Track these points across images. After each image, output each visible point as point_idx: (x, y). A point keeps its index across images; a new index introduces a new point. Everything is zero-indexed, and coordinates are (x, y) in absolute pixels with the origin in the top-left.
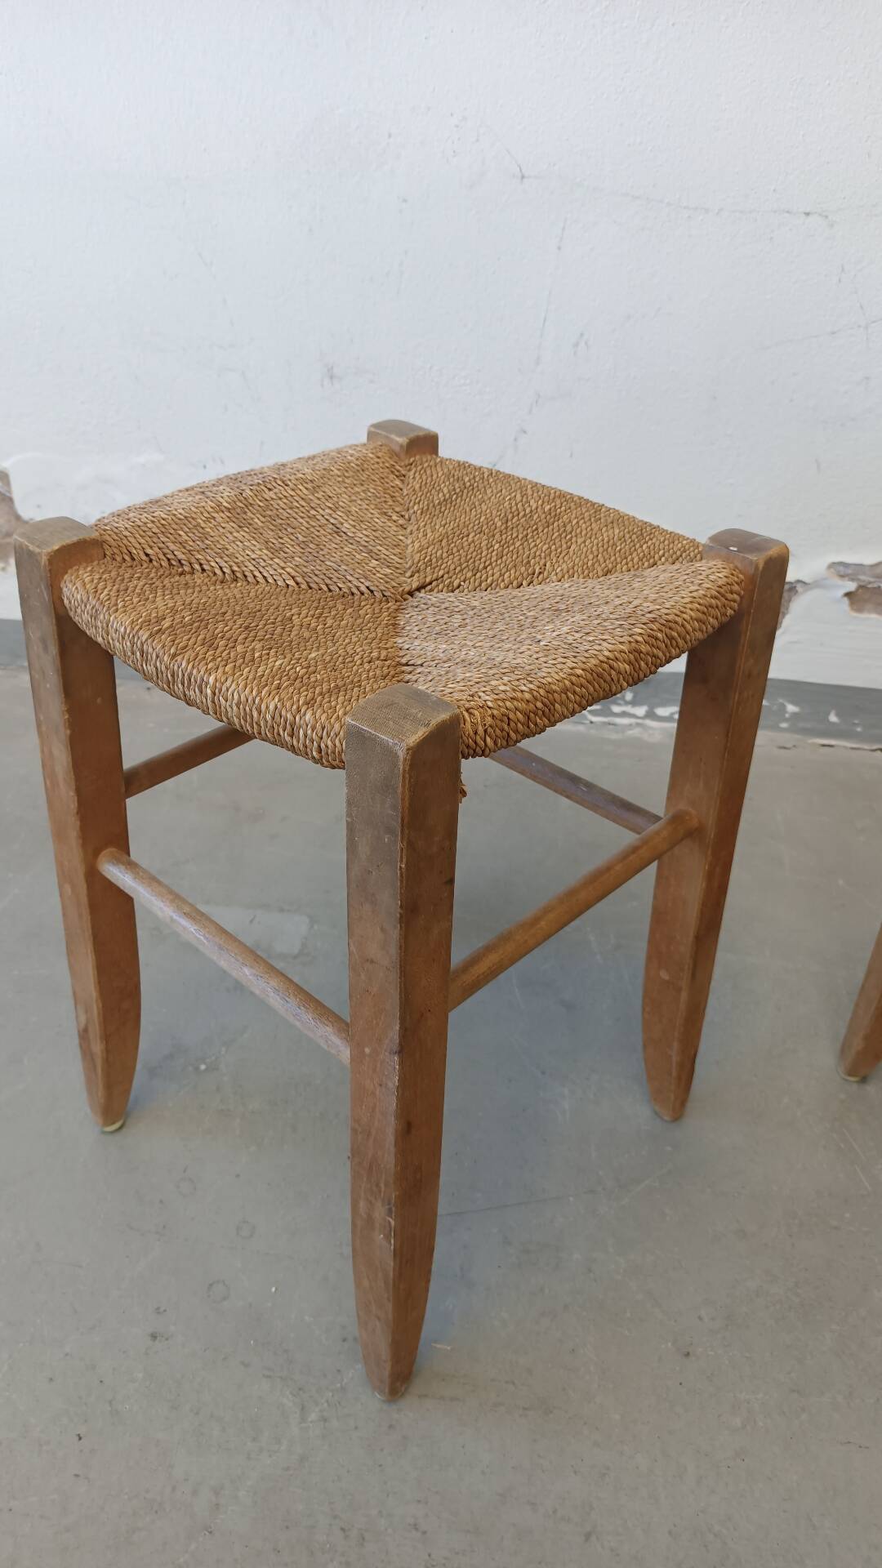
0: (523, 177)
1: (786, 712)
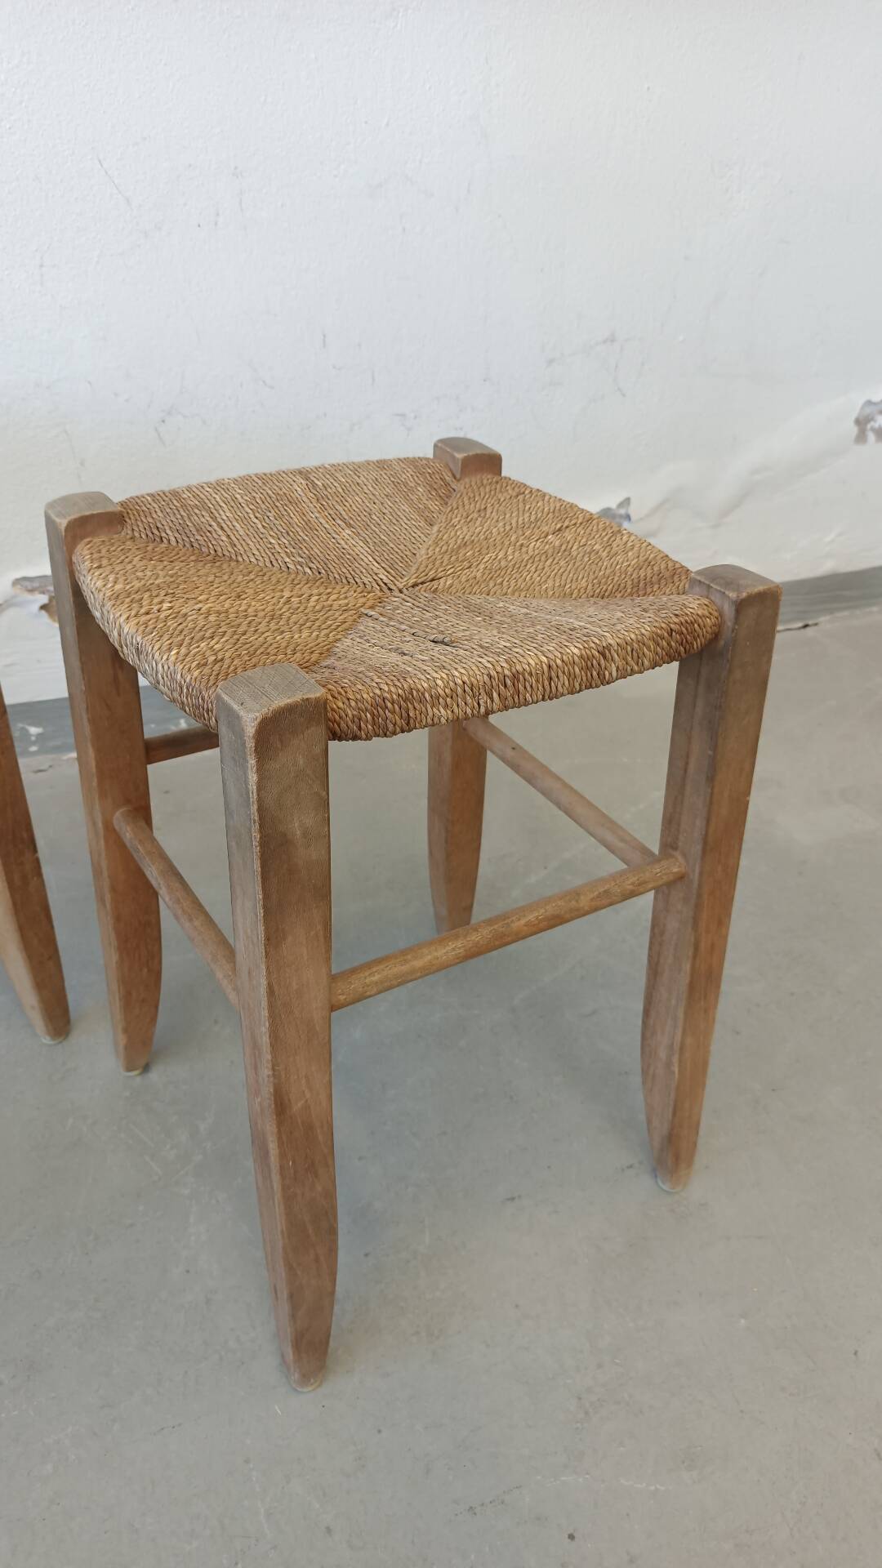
1: (31, 735)
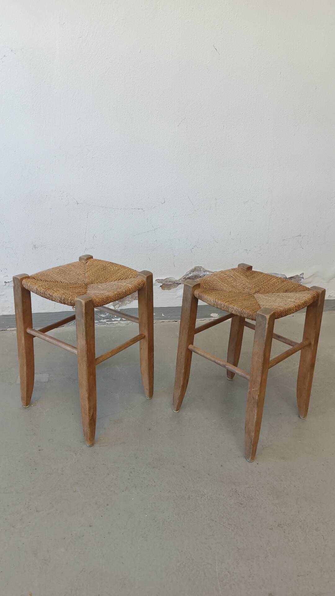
0: (78, 203)
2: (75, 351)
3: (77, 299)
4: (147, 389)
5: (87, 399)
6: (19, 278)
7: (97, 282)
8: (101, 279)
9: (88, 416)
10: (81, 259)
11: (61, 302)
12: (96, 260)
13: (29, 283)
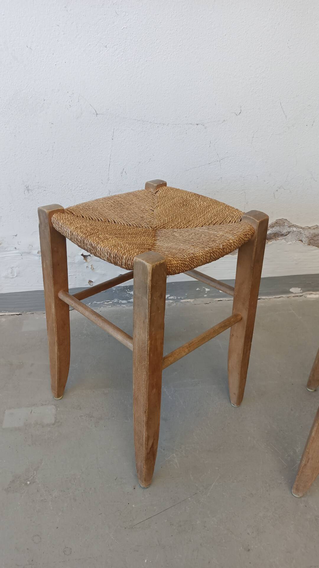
0: (97, 114)
2: (129, 344)
3: (137, 259)
4: (234, 394)
5: (144, 424)
6: (47, 211)
7: (173, 225)
8: (179, 221)
9: (144, 449)
10: (148, 185)
11: (109, 260)
12: (172, 189)
13: (62, 221)
